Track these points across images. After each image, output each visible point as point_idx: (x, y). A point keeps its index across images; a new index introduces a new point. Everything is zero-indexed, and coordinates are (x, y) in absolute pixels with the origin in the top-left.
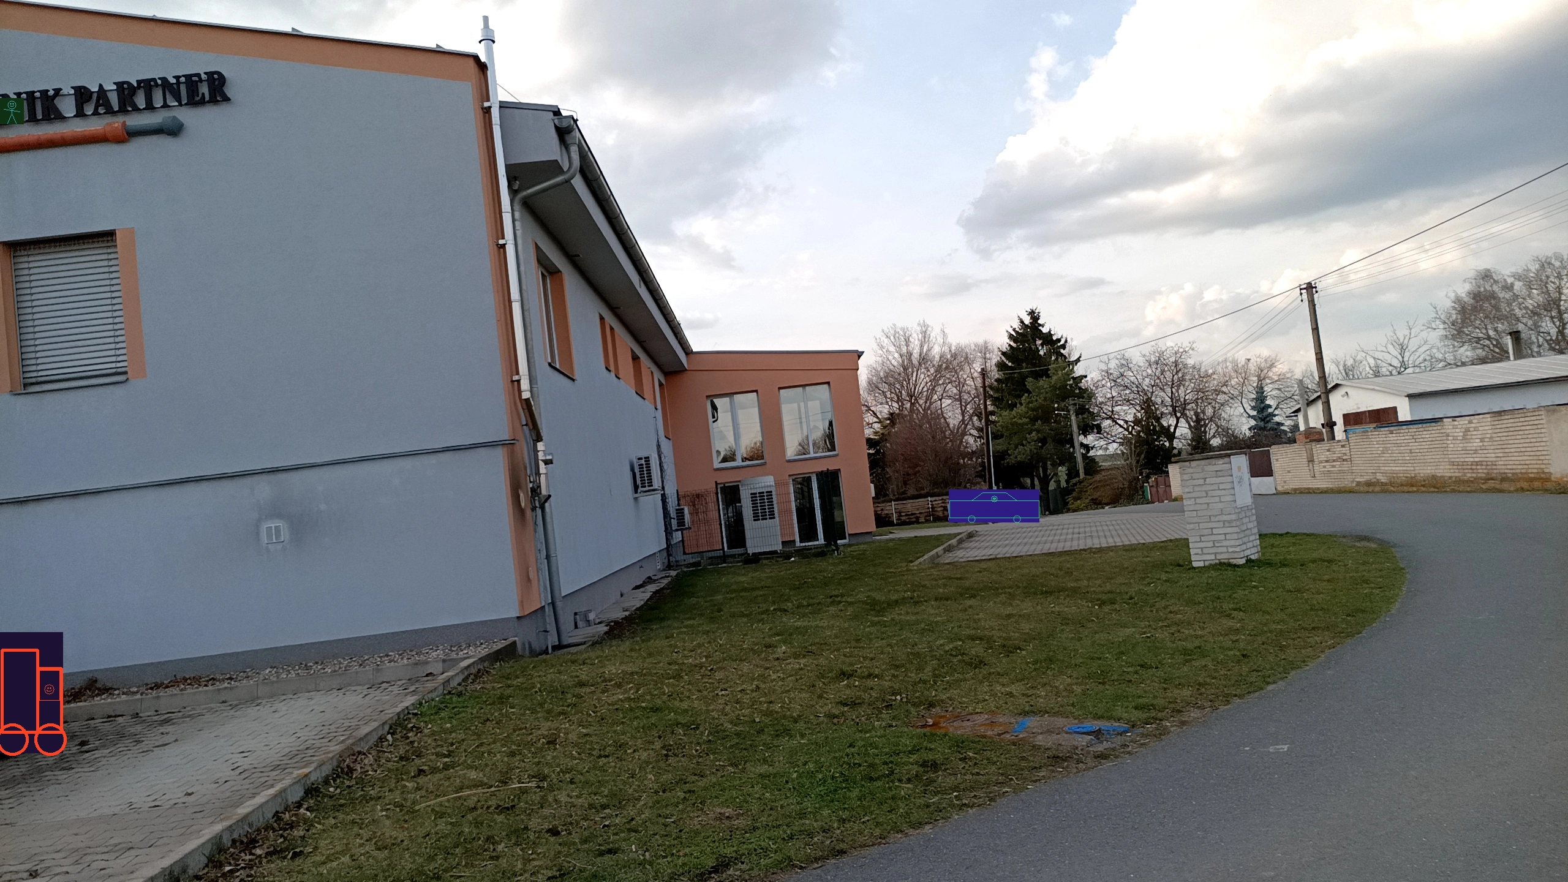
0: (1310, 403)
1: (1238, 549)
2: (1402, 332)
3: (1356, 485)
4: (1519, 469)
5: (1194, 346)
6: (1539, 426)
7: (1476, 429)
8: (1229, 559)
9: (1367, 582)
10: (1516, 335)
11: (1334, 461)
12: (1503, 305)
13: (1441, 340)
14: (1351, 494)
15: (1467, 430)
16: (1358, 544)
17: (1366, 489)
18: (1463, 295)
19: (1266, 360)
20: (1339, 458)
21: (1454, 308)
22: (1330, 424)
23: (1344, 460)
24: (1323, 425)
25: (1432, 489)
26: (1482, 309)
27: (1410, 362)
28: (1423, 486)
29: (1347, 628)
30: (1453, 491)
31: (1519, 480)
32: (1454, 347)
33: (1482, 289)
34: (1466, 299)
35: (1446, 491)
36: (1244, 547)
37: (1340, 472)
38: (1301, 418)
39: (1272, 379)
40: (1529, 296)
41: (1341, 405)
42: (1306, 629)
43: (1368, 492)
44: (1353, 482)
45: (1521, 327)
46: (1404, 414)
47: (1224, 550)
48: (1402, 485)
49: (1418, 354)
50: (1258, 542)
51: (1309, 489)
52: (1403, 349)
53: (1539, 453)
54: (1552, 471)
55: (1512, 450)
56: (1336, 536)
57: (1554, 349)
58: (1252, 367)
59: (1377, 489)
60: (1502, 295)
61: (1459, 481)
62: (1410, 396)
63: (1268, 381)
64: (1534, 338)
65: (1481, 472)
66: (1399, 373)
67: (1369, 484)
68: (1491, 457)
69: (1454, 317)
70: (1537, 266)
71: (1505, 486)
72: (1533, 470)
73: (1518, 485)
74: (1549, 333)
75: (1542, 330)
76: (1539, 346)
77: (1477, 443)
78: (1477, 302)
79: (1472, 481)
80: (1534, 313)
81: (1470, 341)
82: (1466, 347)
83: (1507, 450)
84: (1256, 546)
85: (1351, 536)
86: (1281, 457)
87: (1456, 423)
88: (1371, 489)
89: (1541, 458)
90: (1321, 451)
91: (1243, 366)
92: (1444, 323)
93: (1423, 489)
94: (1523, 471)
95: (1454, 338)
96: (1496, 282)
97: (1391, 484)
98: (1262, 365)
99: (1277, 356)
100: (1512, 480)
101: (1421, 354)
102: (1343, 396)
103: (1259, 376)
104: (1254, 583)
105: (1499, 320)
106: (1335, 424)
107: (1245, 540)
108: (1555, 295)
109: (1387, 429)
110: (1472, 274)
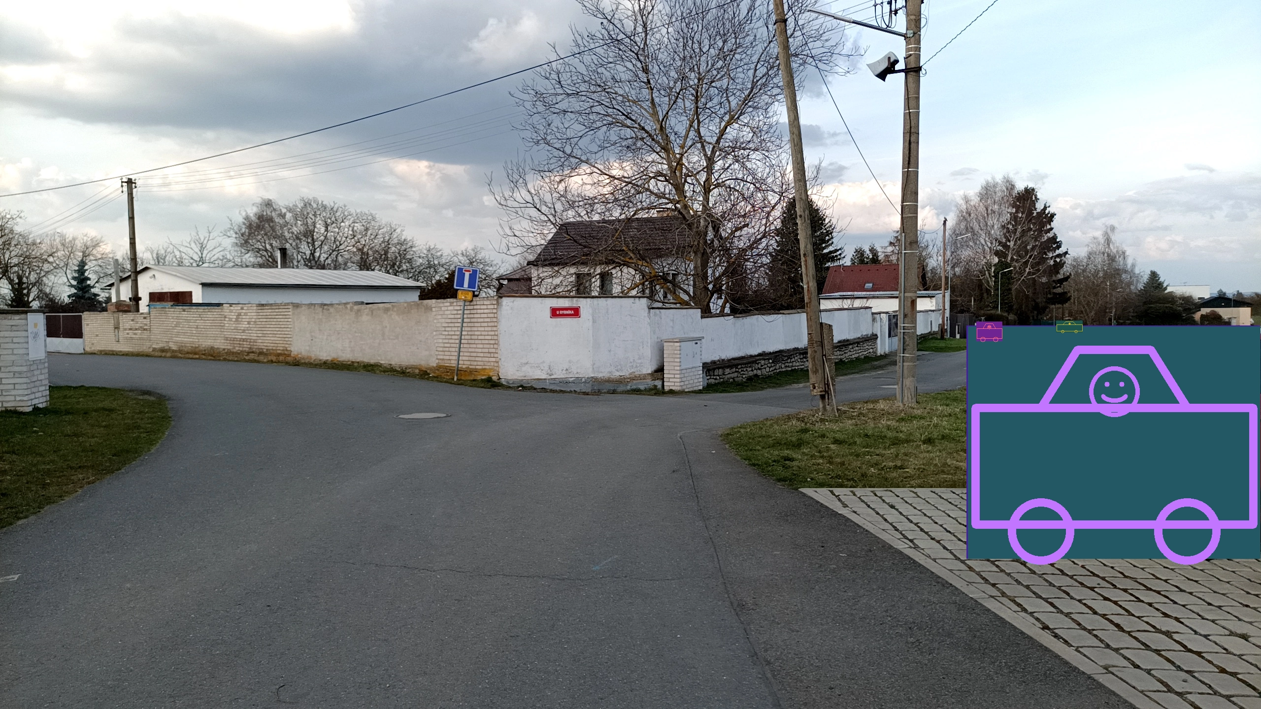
0: (122, 280)
1: (25, 398)
2: (203, 235)
3: (153, 351)
4: (271, 346)
5: (22, 215)
6: (287, 317)
7: (246, 314)
8: (16, 407)
9: (138, 427)
10: (283, 251)
11: (136, 329)
12: (278, 228)
13: (232, 246)
14: (147, 358)
15: (239, 314)
16: (141, 397)
17: (160, 354)
18: (252, 215)
19: (91, 240)
20: (141, 327)
21: (244, 224)
22: (136, 299)
23: (144, 330)
24: (130, 299)
25: (210, 358)
26: (263, 228)
27: (207, 258)
28: (203, 354)
29: (110, 467)
30: (225, 360)
31: (271, 354)
32: (241, 253)
33: (265, 214)
34: (253, 218)
35: (220, 360)
36: (32, 396)
37: (140, 339)
38: (113, 291)
39: (96, 257)
40: (295, 224)
41: (147, 285)
42: (72, 468)
43: (161, 357)
44: (150, 348)
45: (288, 246)
46: (197, 298)
47: (12, 398)
48: (188, 353)
49: (213, 253)
50: (48, 392)
51: (113, 351)
52: (202, 248)
53: (285, 336)
54: (292, 349)
55: (269, 332)
56: (123, 391)
57: (306, 265)
58: (79, 244)
59: (169, 355)
60: (277, 220)
61: (230, 353)
62: (204, 285)
63: (92, 258)
64: (295, 255)
65: (246, 347)
66: (198, 266)
67: (163, 350)
68: (254, 336)
69: (243, 230)
70: (302, 204)
71: (261, 358)
72: (280, 348)
73: (270, 358)
74: (305, 253)
75: (301, 250)
76: (298, 262)
77: (244, 325)
78: (261, 222)
79: (239, 353)
80: (298, 238)
81: (253, 250)
82: (248, 255)
83: (265, 332)
84: (46, 396)
85: (137, 391)
86: (91, 322)
87: (232, 308)
88: (163, 354)
89: (287, 339)
90: (126, 320)
91: (71, 241)
92: (236, 233)
93: (204, 357)
94: (274, 348)
95: (242, 245)
96: (275, 210)
97: (180, 351)
98: (89, 243)
99: (102, 237)
100: (266, 354)
101: (217, 254)
102: (151, 278)
103: (84, 252)
104: (35, 429)
105: (274, 238)
106: (140, 299)
107: (34, 390)
108: (311, 228)
109: (181, 307)
110: (259, 201)
